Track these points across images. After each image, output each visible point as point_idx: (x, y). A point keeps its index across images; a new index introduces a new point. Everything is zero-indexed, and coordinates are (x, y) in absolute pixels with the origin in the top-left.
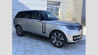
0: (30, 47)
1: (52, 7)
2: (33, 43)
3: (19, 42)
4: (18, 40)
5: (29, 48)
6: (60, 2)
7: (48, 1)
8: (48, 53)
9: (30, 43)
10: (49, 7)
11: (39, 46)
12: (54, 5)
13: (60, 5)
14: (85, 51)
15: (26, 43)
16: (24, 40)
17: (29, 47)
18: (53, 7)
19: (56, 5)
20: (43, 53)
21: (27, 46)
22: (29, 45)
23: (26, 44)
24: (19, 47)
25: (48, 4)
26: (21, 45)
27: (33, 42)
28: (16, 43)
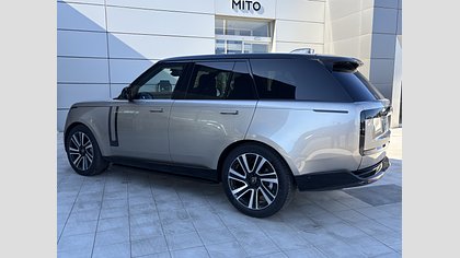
0: (154, 223)
1: (236, 42)
2: (165, 207)
3: (100, 204)
4: (92, 195)
5: (149, 230)
6: (274, 21)
7: (217, 17)
8: (234, 246)
9: (150, 207)
10: (223, 42)
11: (195, 217)
12: (248, 34)
13: (271, 35)
14: (397, 233)
15: (133, 207)
16: (124, 196)
17: (148, 224)
18: (241, 42)
19: (257, 33)
20: (212, 249)
21: (140, 221)
22: (146, 213)
23: (131, 210)
24: (105, 226)
25: (218, 32)
26: (109, 215)
27: (163, 202)
28: (87, 207)
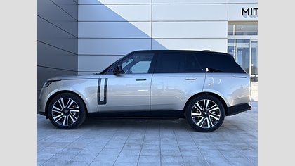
2: (187, 154)
3: (141, 146)
4: (136, 140)
9: (176, 153)
15: (163, 151)
16: (158, 143)
17: (175, 164)
21: (168, 160)
22: (173, 156)
25: (230, 34)
26: (147, 154)
27: (186, 150)
28: (133, 147)
